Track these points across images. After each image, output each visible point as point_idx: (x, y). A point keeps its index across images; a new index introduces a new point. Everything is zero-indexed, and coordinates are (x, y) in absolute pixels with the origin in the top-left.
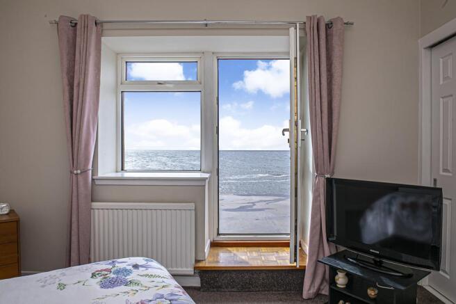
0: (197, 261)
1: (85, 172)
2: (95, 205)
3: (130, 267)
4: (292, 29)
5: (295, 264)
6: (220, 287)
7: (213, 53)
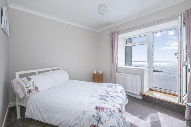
0: (141, 92)
1: (115, 65)
2: (117, 73)
3: (110, 96)
4: (180, 16)
5: (180, 103)
6: (148, 101)
7: (151, 32)
